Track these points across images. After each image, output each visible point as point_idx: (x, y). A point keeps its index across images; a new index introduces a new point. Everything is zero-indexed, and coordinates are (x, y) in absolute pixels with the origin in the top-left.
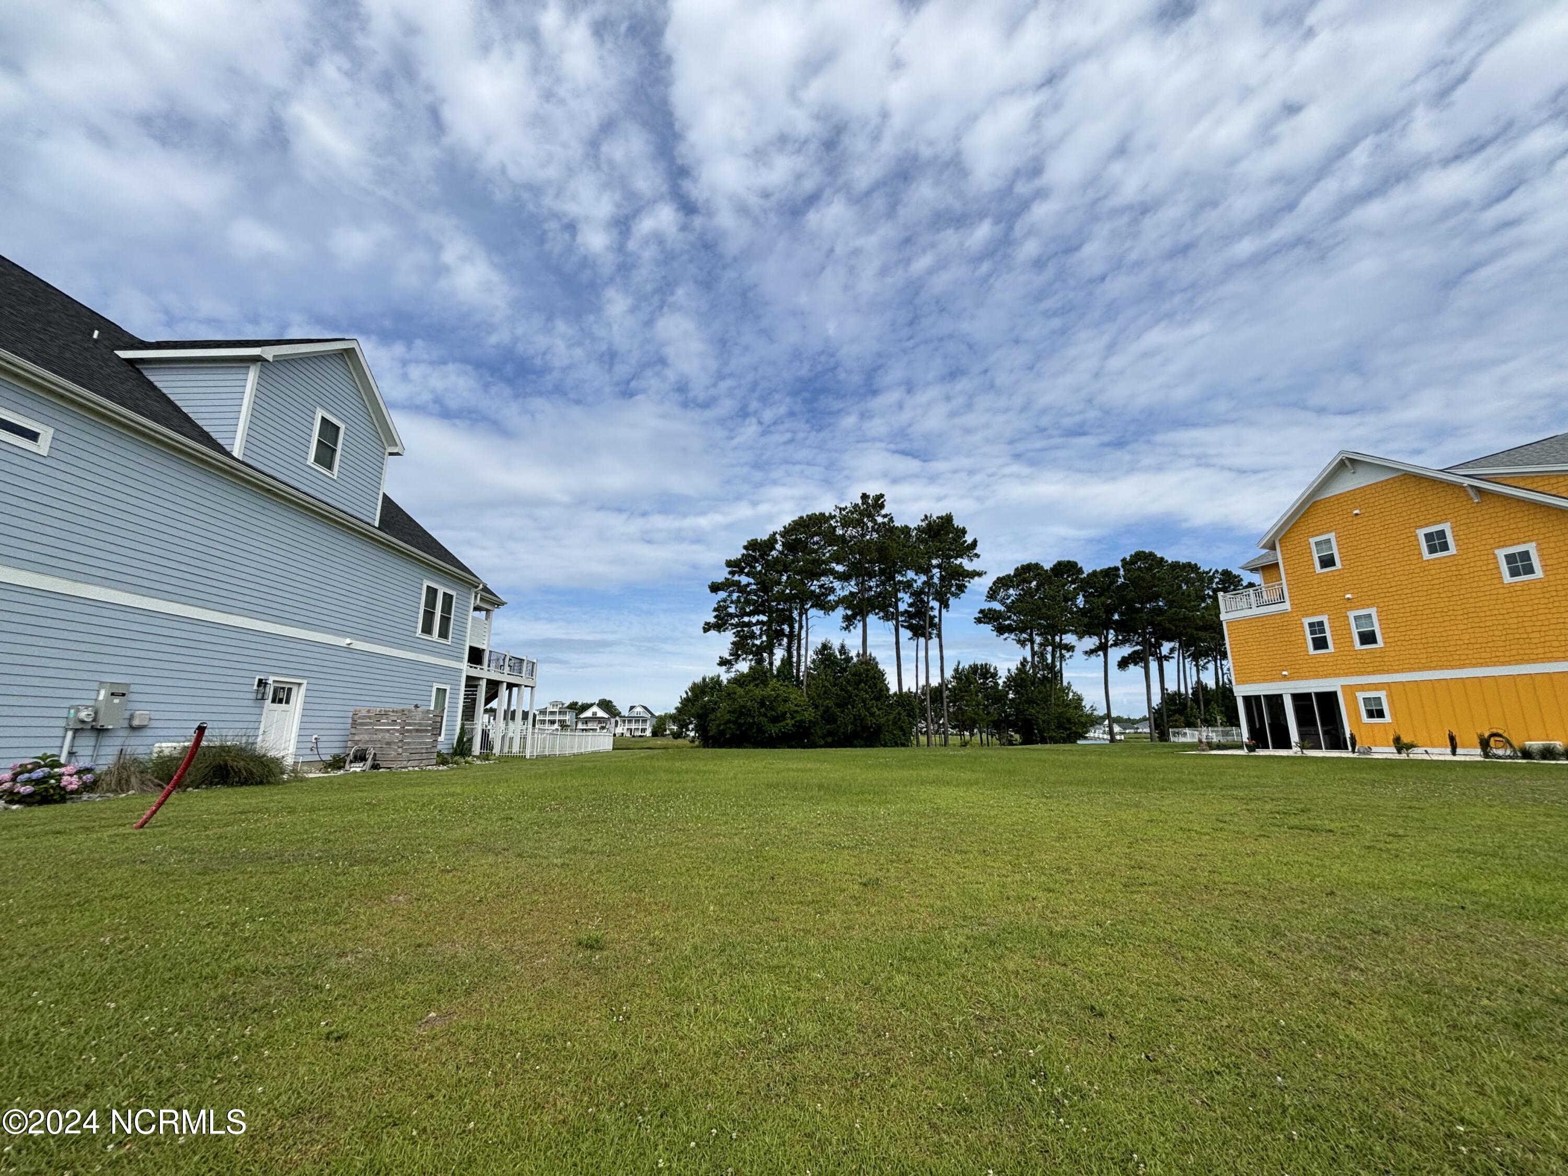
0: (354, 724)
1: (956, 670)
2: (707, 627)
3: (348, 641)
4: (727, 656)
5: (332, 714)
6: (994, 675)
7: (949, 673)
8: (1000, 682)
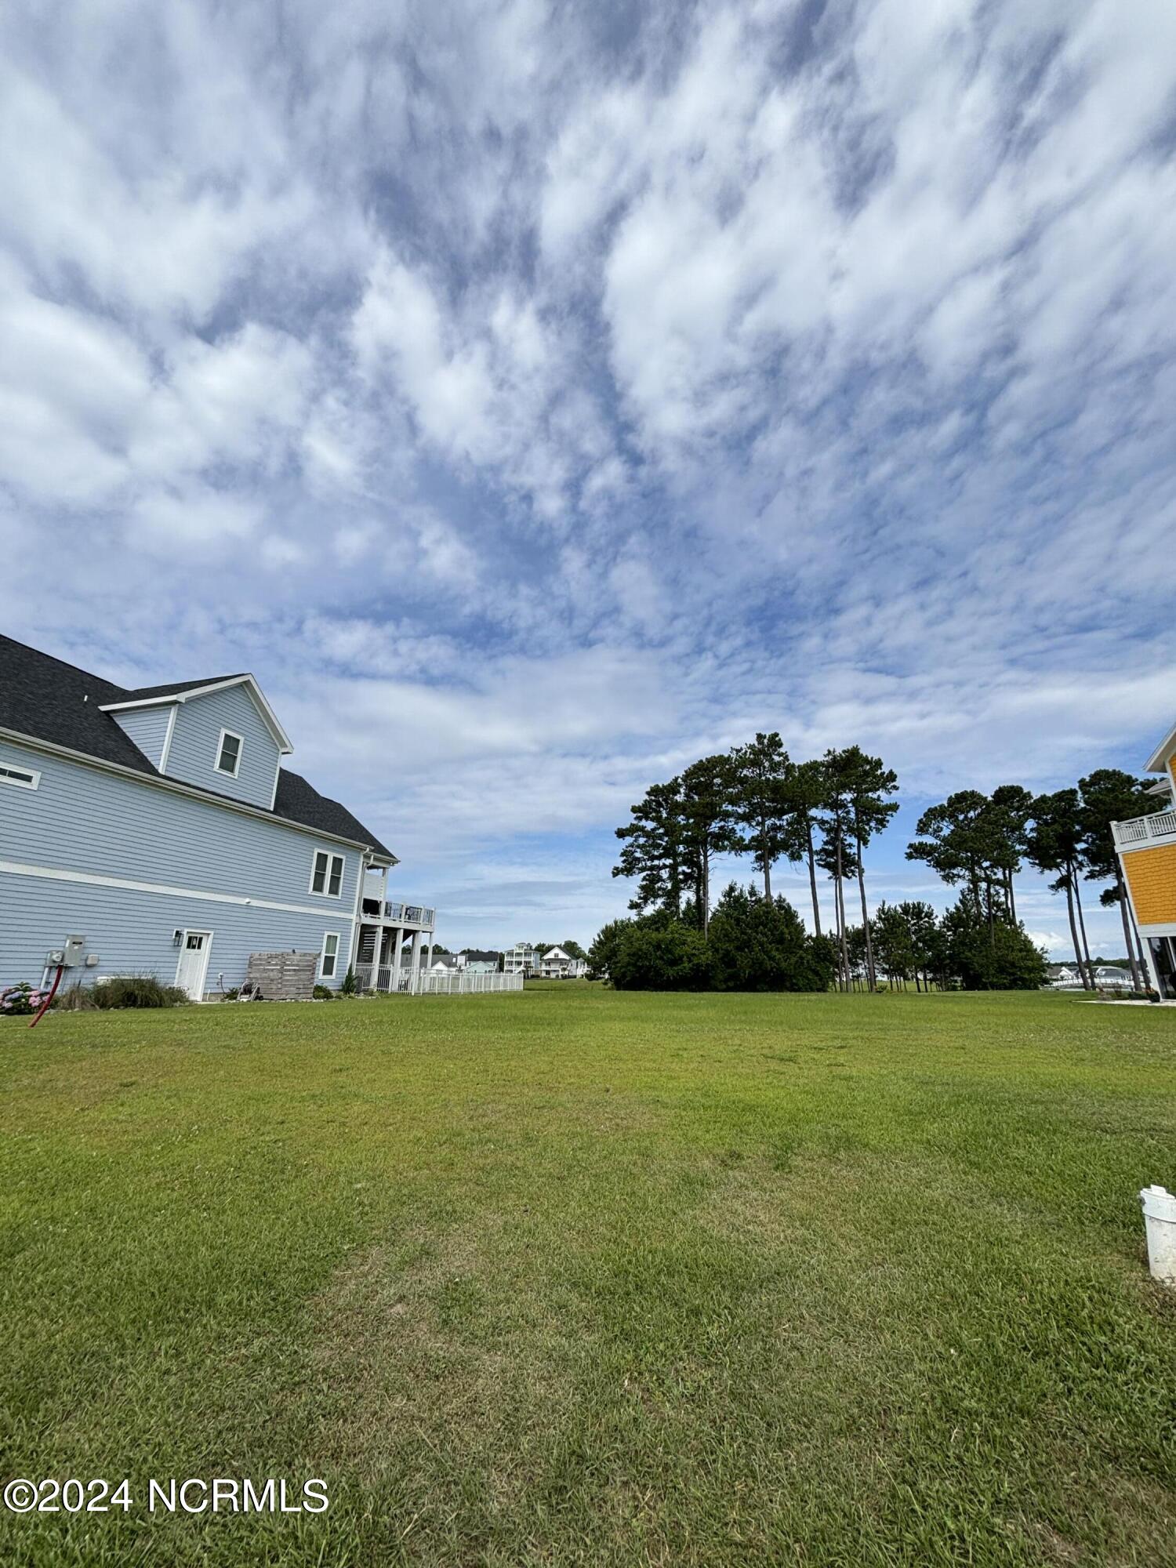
0: (250, 965)
1: (882, 911)
2: (617, 872)
3: (248, 900)
4: (636, 899)
5: (233, 957)
6: (929, 915)
7: (872, 916)
8: (937, 922)
